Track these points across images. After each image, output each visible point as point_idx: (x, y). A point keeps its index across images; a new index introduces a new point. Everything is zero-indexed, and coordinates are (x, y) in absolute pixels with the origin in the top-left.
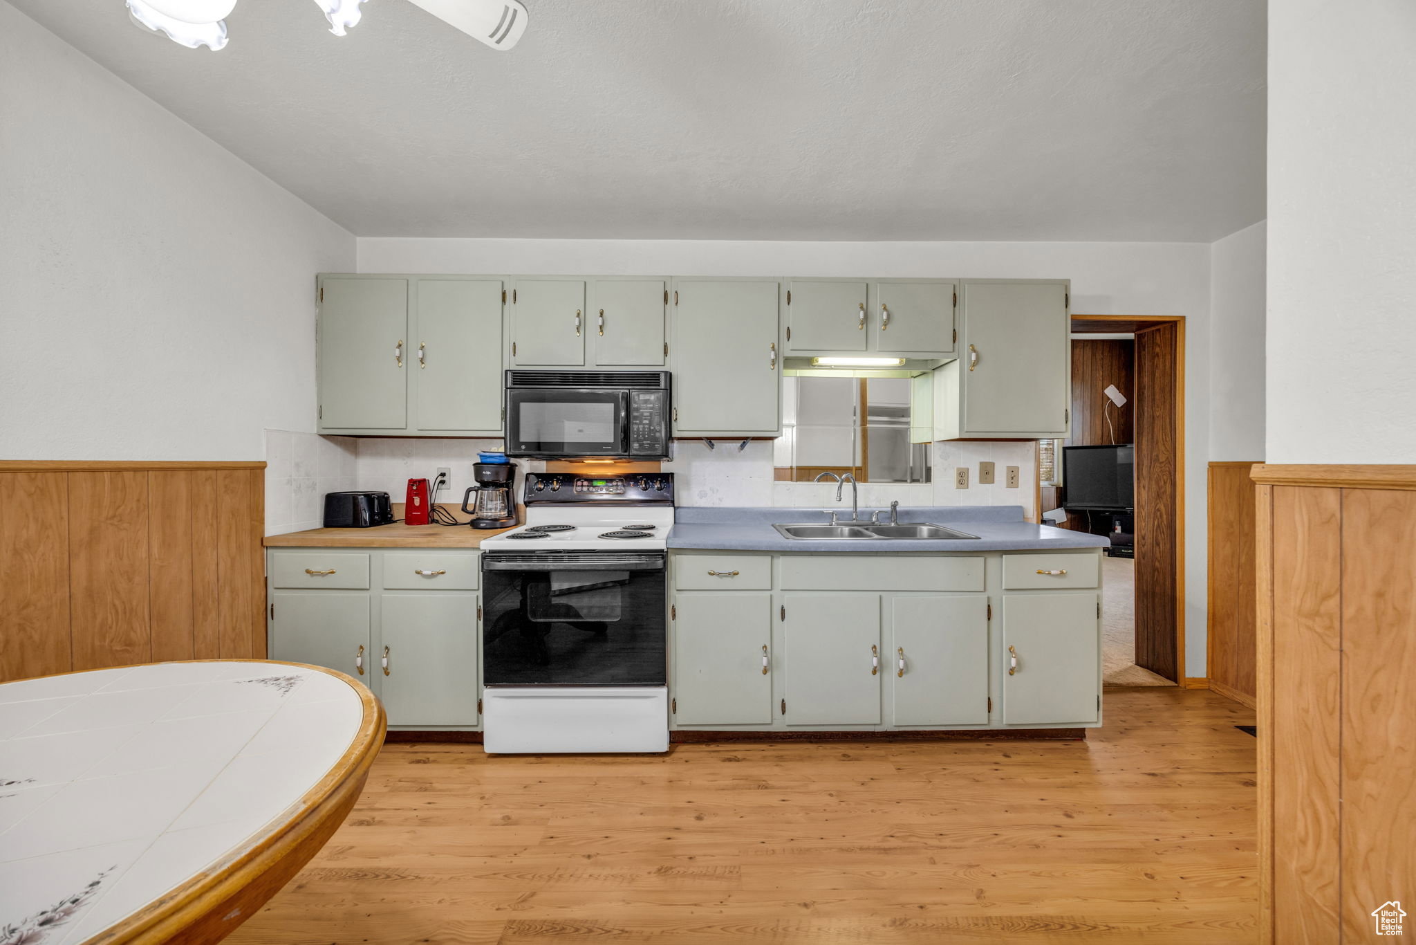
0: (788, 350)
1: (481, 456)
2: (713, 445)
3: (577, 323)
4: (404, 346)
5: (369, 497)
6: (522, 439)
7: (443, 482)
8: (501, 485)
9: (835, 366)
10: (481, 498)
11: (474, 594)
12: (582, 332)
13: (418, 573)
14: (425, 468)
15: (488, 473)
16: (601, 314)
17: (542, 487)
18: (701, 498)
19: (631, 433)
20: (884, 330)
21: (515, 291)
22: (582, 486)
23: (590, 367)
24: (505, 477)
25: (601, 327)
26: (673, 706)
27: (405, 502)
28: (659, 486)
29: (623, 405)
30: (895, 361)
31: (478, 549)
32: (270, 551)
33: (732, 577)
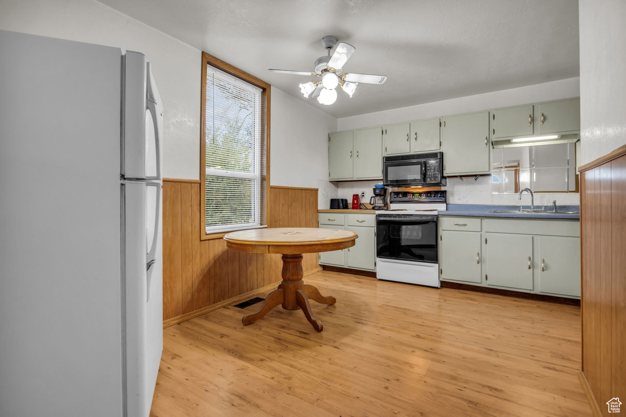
0: (494, 138)
1: (375, 186)
2: (462, 179)
3: (407, 138)
4: (352, 152)
5: (342, 200)
6: (389, 180)
7: (363, 196)
8: (382, 196)
9: (523, 142)
10: (375, 200)
11: (374, 228)
12: (409, 141)
13: (358, 221)
14: (358, 191)
15: (378, 191)
16: (416, 134)
17: (396, 196)
18: (459, 200)
19: (427, 175)
20: (543, 124)
21: (386, 130)
22: (410, 196)
23: (412, 153)
24: (383, 193)
25: (416, 138)
26: (441, 272)
27: (352, 202)
28: (440, 195)
29: (424, 165)
30: (556, 137)
31: (375, 214)
32: (319, 214)
33: (464, 226)
